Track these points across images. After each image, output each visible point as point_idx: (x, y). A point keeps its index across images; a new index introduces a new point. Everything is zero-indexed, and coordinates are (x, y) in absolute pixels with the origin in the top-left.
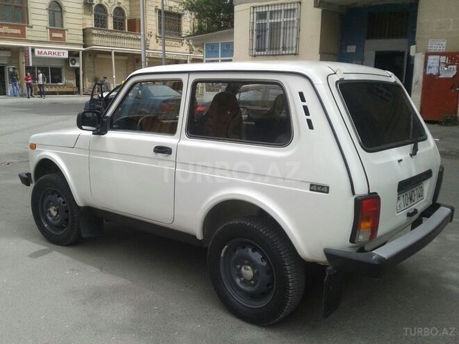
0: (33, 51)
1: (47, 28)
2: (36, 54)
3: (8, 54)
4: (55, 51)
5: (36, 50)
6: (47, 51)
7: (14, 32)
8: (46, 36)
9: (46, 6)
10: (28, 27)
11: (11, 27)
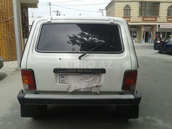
0: (159, 26)
1: (166, 17)
2: (161, 27)
3: (150, 28)
4: (168, 26)
5: (161, 26)
6: (165, 26)
7: (153, 19)
8: (165, 20)
9: (167, 9)
10: (158, 17)
11: (152, 17)
